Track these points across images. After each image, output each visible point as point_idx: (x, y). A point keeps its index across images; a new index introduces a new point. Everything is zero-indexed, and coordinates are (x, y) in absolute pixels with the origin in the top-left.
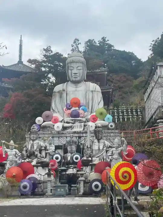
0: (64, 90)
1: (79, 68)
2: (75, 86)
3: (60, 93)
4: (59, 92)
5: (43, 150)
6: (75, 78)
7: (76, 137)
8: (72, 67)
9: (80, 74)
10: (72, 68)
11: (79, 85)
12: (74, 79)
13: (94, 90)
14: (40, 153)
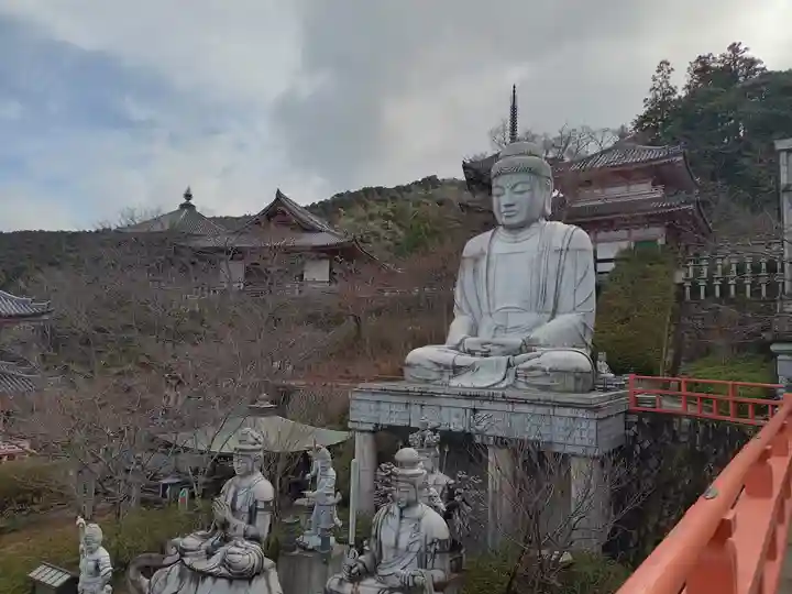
0: (483, 254)
1: (519, 188)
2: (512, 240)
3: (476, 260)
4: (471, 258)
5: (261, 510)
6: (507, 216)
7: (465, 409)
8: (500, 187)
9: (521, 205)
10: (500, 191)
11: (524, 234)
12: (507, 221)
13: (565, 248)
14: (251, 521)
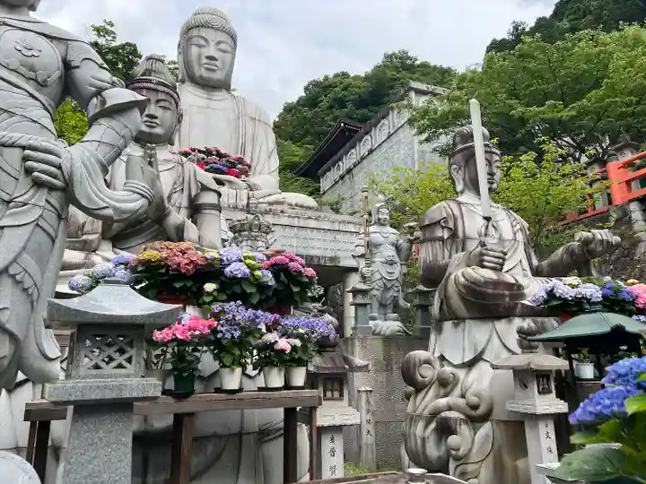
2: (206, 96)
6: (208, 69)
8: (203, 38)
9: (223, 63)
10: (202, 42)
11: (217, 95)
12: (206, 74)
13: (258, 118)
